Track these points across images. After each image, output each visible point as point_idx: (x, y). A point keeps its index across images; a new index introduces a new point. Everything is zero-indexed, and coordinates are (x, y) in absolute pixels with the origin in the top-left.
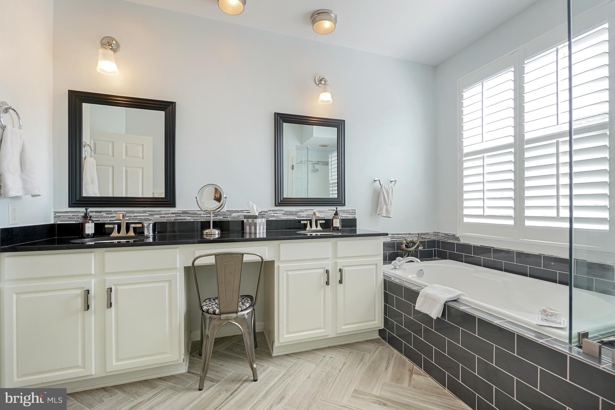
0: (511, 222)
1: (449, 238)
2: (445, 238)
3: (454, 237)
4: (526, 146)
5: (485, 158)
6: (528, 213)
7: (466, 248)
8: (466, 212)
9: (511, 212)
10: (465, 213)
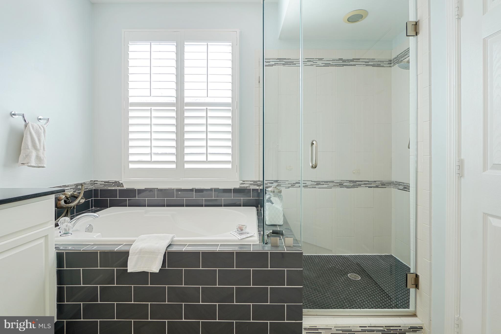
0: (174, 166)
1: (110, 186)
2: (105, 185)
3: (117, 184)
4: (186, 108)
5: (152, 110)
6: (187, 158)
7: (131, 192)
8: (131, 158)
9: (173, 158)
10: (130, 160)
